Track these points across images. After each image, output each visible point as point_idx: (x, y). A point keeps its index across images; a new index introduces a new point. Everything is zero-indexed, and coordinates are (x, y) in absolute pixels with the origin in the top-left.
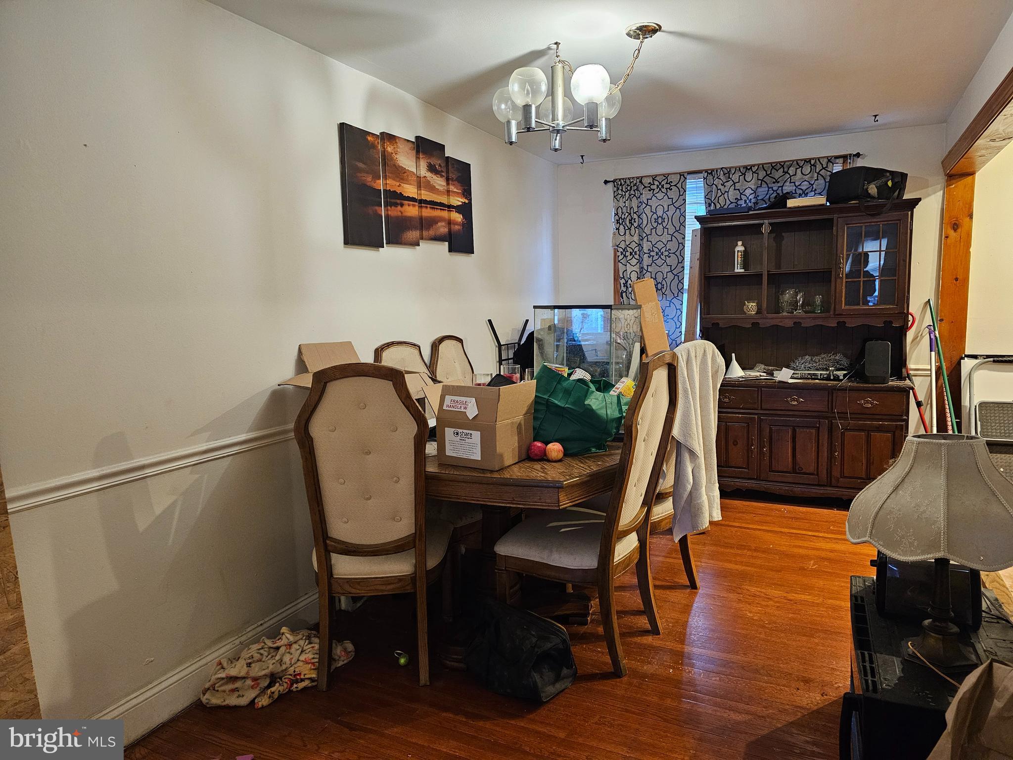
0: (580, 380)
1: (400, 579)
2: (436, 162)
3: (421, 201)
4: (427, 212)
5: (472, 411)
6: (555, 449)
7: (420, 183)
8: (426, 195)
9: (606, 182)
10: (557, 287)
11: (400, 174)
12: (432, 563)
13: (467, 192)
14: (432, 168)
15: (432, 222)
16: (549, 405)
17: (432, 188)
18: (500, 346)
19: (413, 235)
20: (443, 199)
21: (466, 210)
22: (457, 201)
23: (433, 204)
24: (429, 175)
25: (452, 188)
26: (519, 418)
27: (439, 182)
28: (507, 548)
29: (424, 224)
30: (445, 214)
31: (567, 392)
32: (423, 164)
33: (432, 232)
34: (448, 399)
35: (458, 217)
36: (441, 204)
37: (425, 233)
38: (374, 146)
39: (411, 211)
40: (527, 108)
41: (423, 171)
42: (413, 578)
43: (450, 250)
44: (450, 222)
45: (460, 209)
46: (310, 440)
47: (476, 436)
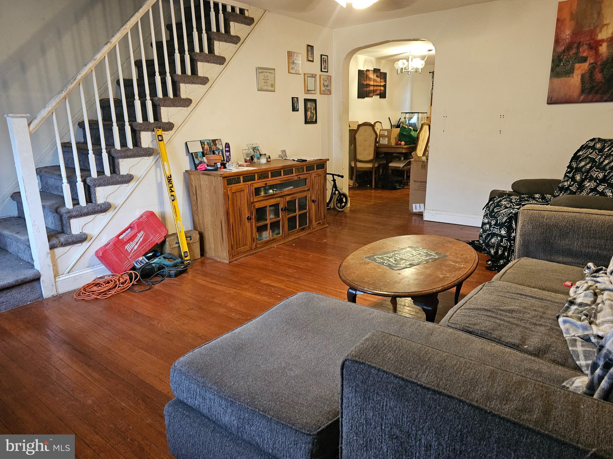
0: (411, 129)
1: (370, 168)
2: (378, 74)
3: (374, 85)
4: (375, 88)
5: (386, 134)
6: (403, 143)
7: (374, 81)
8: (375, 84)
9: (430, 72)
10: (411, 108)
11: (370, 79)
12: (376, 166)
13: (385, 81)
14: (377, 76)
15: (376, 90)
16: (402, 134)
17: (377, 81)
18: (391, 125)
19: (372, 94)
20: (379, 84)
21: (385, 86)
22: (383, 84)
23: (377, 86)
24: (376, 78)
25: (382, 81)
26: (396, 136)
27: (378, 79)
28: (391, 165)
29: (374, 91)
30: (379, 88)
31: (407, 131)
32: (375, 76)
33: (376, 93)
34: (381, 132)
35: (382, 88)
36: (379, 85)
37: (374, 94)
38: (365, 74)
39: (372, 88)
40: (402, 68)
41: (375, 77)
42: (372, 168)
43: (380, 98)
44: (380, 90)
45: (383, 86)
46: (355, 138)
47: (387, 139)
